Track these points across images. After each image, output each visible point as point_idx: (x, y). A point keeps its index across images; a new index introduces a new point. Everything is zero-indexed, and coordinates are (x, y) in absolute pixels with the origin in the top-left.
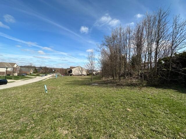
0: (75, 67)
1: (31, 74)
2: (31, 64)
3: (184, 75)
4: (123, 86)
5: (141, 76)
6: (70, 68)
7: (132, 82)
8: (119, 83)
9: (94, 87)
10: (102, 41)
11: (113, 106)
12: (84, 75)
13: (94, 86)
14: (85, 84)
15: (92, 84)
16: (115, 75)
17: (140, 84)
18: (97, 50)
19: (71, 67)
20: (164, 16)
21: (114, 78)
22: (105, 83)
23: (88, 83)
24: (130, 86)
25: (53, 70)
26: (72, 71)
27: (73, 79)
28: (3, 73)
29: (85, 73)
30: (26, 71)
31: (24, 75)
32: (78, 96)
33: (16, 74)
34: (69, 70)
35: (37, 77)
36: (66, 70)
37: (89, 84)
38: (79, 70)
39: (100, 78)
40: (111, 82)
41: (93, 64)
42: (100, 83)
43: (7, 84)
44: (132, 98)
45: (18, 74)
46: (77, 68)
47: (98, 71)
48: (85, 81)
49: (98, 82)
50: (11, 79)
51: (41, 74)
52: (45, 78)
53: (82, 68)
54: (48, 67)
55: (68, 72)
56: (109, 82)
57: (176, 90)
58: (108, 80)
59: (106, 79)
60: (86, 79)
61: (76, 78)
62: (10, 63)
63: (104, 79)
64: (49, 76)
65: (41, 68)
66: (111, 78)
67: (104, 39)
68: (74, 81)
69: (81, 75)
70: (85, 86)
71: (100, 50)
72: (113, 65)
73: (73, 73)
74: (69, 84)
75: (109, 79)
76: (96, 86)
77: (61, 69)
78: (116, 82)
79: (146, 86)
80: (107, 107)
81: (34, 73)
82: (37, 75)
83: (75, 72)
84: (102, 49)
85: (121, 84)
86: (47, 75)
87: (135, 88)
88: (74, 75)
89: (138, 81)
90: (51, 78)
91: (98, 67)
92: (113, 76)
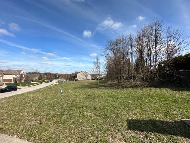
0: (79, 72)
1: (36, 80)
2: (36, 70)
3: (176, 76)
4: (127, 87)
5: (143, 79)
6: (75, 74)
7: (136, 84)
8: (123, 86)
9: (101, 90)
10: (106, 46)
11: (119, 100)
12: (89, 80)
13: (101, 88)
14: (93, 88)
15: (99, 87)
16: (119, 78)
17: (141, 85)
18: (101, 55)
19: (75, 72)
20: (159, 26)
21: (119, 81)
22: (111, 86)
23: (95, 86)
24: (133, 87)
25: (58, 76)
26: (77, 76)
27: (80, 84)
28: (11, 80)
29: (89, 77)
30: (32, 77)
31: (30, 81)
32: (91, 96)
33: (23, 81)
34: (74, 75)
35: (43, 83)
36: (71, 75)
37: (97, 88)
38: (84, 75)
39: (105, 82)
40: (116, 85)
41: (99, 68)
42: (106, 86)
43: (17, 90)
44: (133, 95)
45: (24, 80)
46: (81, 73)
47: (103, 76)
48: (92, 85)
49: (105, 85)
50: (19, 85)
51: (46, 80)
52: (50, 84)
53: (86, 73)
54: (52, 73)
55: (73, 77)
56: (114, 85)
57: (171, 88)
58: (113, 84)
59: (112, 83)
60: (92, 83)
61: (82, 83)
62: (16, 70)
63: (109, 82)
64: (54, 82)
65: (45, 74)
66: (116, 81)
67: (107, 44)
68: (81, 85)
69: (86, 80)
70: (94, 89)
71: (104, 54)
72: (118, 69)
73: (78, 78)
74: (78, 88)
75: (114, 82)
76: (103, 88)
77: (66, 74)
78: (121, 85)
79: (147, 87)
80: (114, 101)
81: (39, 79)
82: (43, 81)
83: (79, 77)
84: (106, 53)
85: (125, 86)
86: (52, 81)
87: (137, 89)
88: (79, 80)
89: (140, 83)
90: (56, 83)
91: (103, 72)
92: (118, 80)
